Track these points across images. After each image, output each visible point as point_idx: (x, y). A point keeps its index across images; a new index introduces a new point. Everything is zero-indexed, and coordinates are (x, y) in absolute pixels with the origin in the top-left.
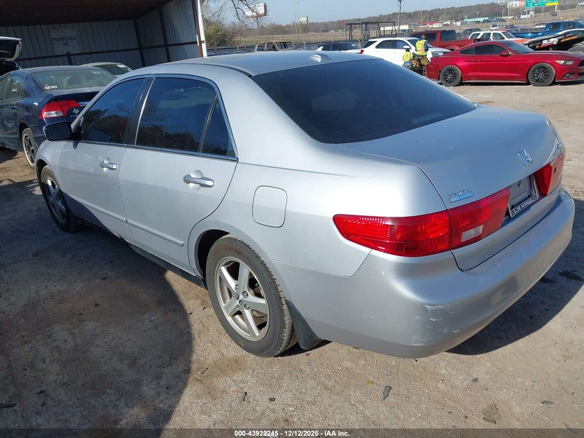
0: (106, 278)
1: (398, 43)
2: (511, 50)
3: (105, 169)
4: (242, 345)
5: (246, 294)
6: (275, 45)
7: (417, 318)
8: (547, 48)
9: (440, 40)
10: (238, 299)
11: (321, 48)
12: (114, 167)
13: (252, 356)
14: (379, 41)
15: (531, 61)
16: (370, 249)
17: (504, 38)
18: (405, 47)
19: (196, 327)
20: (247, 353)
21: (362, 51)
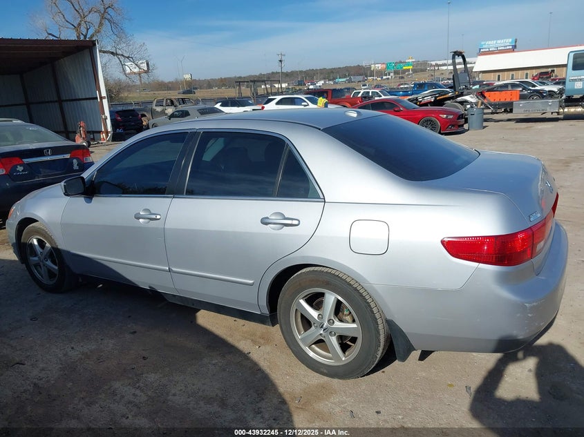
0: (135, 332)
1: (296, 100)
2: (402, 107)
3: (141, 220)
4: (325, 371)
5: (331, 321)
6: (174, 100)
7: (518, 315)
8: (426, 104)
9: (332, 98)
10: (322, 327)
11: (220, 104)
12: (158, 217)
13: (336, 381)
14: (279, 98)
15: (420, 116)
16: (478, 264)
17: (381, 96)
18: (303, 104)
19: (263, 364)
20: (329, 379)
21: (263, 108)
